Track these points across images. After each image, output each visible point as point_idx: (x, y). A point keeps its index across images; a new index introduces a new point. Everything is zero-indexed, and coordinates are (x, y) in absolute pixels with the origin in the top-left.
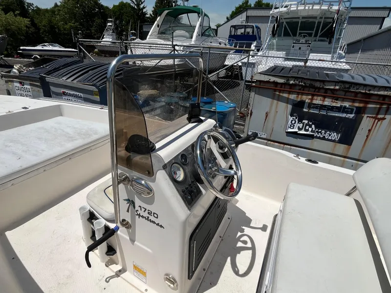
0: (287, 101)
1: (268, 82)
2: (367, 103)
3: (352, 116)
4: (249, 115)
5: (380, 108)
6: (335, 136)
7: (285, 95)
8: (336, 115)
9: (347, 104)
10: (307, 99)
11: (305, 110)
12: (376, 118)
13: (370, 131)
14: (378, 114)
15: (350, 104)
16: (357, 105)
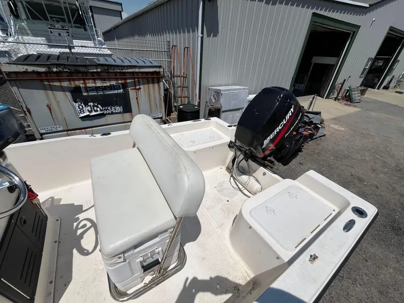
0: (62, 89)
1: (26, 73)
2: (125, 79)
3: (121, 91)
4: (27, 113)
5: (135, 81)
6: (119, 109)
7: (57, 84)
8: (111, 92)
9: (114, 83)
10: (80, 84)
11: (84, 94)
12: (136, 89)
13: (137, 98)
14: (135, 86)
15: (116, 82)
16: (120, 82)
